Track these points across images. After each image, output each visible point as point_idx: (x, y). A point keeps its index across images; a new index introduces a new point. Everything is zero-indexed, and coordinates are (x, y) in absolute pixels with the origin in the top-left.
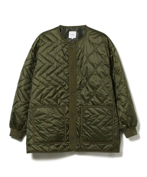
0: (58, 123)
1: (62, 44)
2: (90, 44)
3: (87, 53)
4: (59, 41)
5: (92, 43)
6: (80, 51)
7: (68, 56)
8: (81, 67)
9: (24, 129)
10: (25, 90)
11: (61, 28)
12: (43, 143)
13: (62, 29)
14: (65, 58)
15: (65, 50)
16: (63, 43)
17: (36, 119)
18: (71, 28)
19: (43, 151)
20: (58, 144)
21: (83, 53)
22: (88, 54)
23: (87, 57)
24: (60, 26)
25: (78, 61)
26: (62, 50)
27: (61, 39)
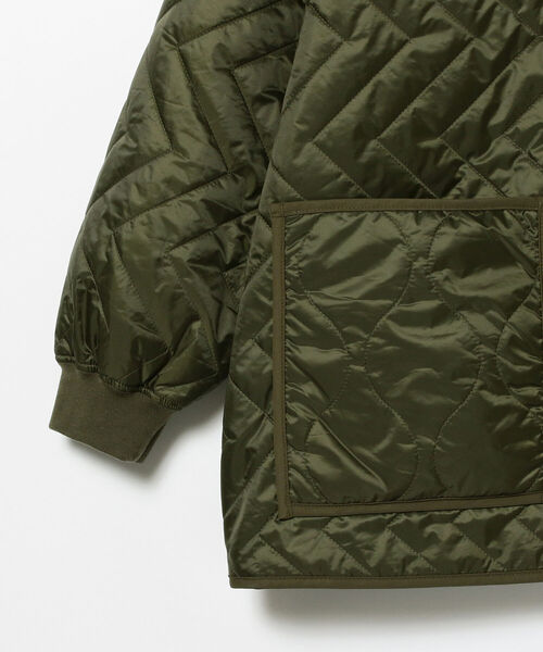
0: (484, 339)
9: (169, 385)
10: (230, 64)
12: (361, 509)
17: (305, 305)
19: (364, 571)
20: (485, 515)
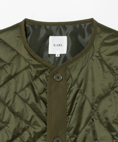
1: (29, 70)
2: (103, 67)
3: (93, 95)
4: (22, 60)
5: (109, 67)
6: (75, 88)
7: (45, 103)
8: (76, 132)
11: (27, 25)
13: (31, 29)
14: (40, 108)
15: (39, 86)
16: (35, 66)
18: (54, 28)
21: (83, 93)
22: (96, 96)
23: (92, 105)
24: (26, 21)
25: (70, 117)
26: (31, 85)
27: (28, 57)
